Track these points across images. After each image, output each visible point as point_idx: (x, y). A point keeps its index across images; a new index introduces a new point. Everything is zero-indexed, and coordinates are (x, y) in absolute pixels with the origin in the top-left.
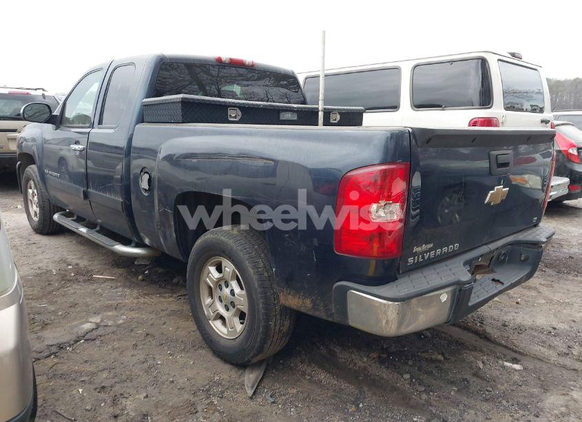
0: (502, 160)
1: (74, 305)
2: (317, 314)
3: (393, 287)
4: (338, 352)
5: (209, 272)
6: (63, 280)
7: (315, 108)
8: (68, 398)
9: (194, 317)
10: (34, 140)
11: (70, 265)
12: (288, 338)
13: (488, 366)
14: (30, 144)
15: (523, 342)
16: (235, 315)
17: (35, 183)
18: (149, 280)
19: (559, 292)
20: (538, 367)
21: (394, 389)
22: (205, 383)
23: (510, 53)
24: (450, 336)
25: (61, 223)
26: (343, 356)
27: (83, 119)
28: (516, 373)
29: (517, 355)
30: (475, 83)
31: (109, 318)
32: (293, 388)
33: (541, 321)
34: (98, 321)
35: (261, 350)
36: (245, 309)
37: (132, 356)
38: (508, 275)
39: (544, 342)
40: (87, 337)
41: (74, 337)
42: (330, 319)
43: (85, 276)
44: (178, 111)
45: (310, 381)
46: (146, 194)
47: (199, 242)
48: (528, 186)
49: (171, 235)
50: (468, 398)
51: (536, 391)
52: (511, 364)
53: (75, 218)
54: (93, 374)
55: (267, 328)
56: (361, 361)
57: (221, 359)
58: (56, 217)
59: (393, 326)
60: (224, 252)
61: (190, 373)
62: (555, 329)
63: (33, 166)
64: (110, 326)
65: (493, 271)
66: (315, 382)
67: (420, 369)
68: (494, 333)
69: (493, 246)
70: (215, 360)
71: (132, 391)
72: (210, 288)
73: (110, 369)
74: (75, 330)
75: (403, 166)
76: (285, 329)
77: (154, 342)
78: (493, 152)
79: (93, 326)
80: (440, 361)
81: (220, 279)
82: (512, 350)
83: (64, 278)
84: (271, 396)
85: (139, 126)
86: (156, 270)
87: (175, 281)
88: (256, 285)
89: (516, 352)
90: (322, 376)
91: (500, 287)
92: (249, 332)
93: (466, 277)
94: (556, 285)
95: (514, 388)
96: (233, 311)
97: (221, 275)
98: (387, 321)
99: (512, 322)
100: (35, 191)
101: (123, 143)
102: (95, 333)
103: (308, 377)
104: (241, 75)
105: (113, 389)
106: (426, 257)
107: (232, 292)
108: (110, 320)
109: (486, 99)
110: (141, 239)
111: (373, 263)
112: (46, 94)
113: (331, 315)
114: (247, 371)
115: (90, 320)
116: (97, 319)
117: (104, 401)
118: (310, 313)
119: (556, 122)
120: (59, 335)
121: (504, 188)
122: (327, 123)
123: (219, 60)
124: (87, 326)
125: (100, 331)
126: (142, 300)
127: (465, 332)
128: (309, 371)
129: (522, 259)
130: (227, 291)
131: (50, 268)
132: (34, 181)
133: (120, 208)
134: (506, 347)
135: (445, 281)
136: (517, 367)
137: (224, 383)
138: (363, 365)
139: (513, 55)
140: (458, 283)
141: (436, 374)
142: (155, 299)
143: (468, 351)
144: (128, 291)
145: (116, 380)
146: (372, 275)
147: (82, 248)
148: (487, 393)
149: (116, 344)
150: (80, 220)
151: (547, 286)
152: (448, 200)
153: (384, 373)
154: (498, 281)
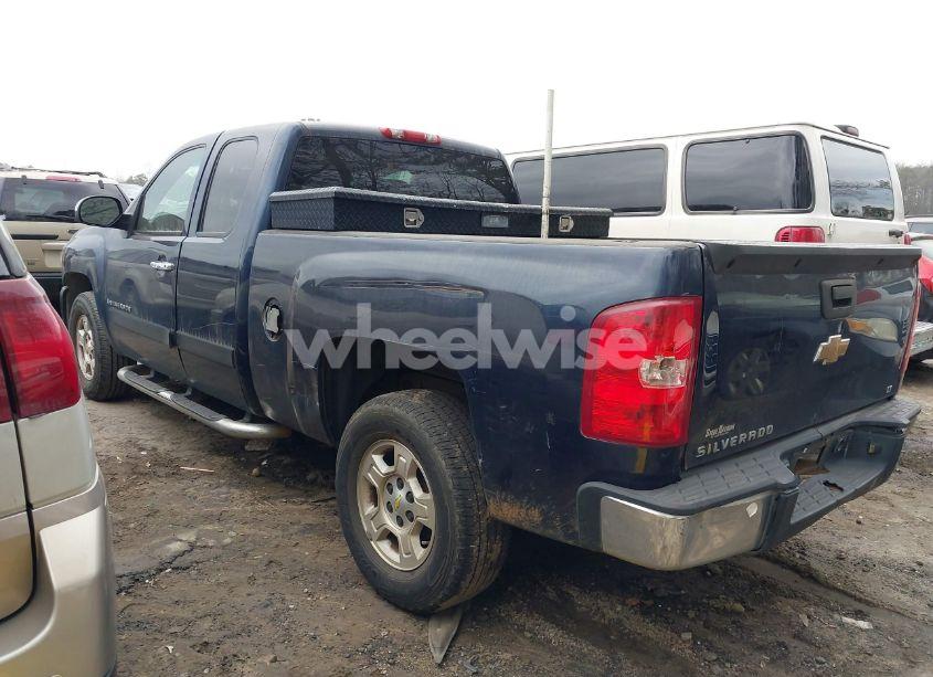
0: (840, 293)
1: (153, 513)
2: (549, 533)
3: (674, 492)
4: (575, 595)
5: (373, 464)
6: (135, 473)
7: (536, 210)
8: (151, 661)
9: (346, 536)
10: (90, 253)
11: (143, 450)
12: (497, 571)
13: (817, 623)
14: (83, 258)
15: (871, 586)
16: (413, 533)
17: (89, 319)
18: (271, 476)
19: (924, 506)
20: (896, 624)
21: (668, 656)
22: (366, 641)
23: (840, 127)
24: (753, 573)
25: (129, 383)
26: (583, 602)
27: (171, 222)
28: (864, 635)
29: (862, 606)
30: (786, 172)
31: (209, 534)
32: (506, 651)
33: (899, 551)
34: (193, 539)
35: (455, 589)
36: (431, 523)
37: (249, 595)
38: (851, 477)
39: (904, 585)
40: (175, 564)
41: (155, 564)
42: (570, 542)
43: (168, 467)
44: (329, 212)
45: (532, 640)
46: (273, 340)
47: (357, 415)
48: (872, 335)
49: (312, 404)
50: (787, 673)
51: (896, 663)
52: (854, 621)
53: (152, 375)
54: (189, 623)
55: (467, 553)
56: (613, 610)
57: (389, 602)
58: (122, 373)
59: (673, 555)
60: (398, 432)
61: (340, 624)
62: (920, 564)
63: (88, 294)
64: (211, 547)
65: (825, 470)
66: (540, 643)
67: (707, 625)
68: (824, 570)
69: (825, 430)
70: (381, 604)
71: (250, 650)
72: (373, 488)
73: (214, 616)
74: (158, 552)
75: (692, 302)
76: (493, 557)
77: (281, 574)
78: (826, 282)
79: (185, 547)
80: (739, 613)
81: (389, 476)
82: (854, 597)
83: (135, 471)
84: (472, 664)
85: (265, 234)
86: (280, 458)
87: (310, 477)
88: (451, 486)
89: (860, 600)
90: (552, 633)
91: (839, 496)
92: (438, 561)
93: (786, 477)
94: (918, 494)
95: (860, 658)
96: (410, 526)
97: (392, 469)
98: (664, 547)
99: (852, 552)
100: (90, 332)
101: (236, 261)
102: (188, 558)
103: (529, 635)
104: (406, 155)
105: (221, 646)
106: (725, 446)
107: (410, 496)
108: (211, 538)
109: (803, 198)
110: (261, 410)
111: (643, 453)
112: (105, 181)
113: (574, 535)
114: (432, 623)
115: (179, 537)
116: (190, 536)
117: (209, 665)
118: (538, 532)
119: (913, 235)
120: (132, 559)
121: (843, 338)
122: (554, 233)
123: (387, 134)
124: (176, 547)
125: (197, 555)
126: (260, 507)
127: (777, 567)
128: (529, 625)
129: (871, 451)
130: (400, 494)
131: (112, 454)
132: (88, 316)
133: (229, 361)
134: (844, 593)
135: (754, 483)
136: (863, 624)
137: (395, 641)
138: (615, 616)
139: (845, 129)
140: (776, 487)
141: (734, 634)
142: (280, 505)
143: (783, 598)
144: (236, 493)
145: (226, 632)
146: (641, 471)
147: (161, 423)
148: (818, 666)
149: (222, 577)
150: (161, 379)
151: (905, 495)
152: (746, 357)
153: (651, 631)
154: (834, 485)
